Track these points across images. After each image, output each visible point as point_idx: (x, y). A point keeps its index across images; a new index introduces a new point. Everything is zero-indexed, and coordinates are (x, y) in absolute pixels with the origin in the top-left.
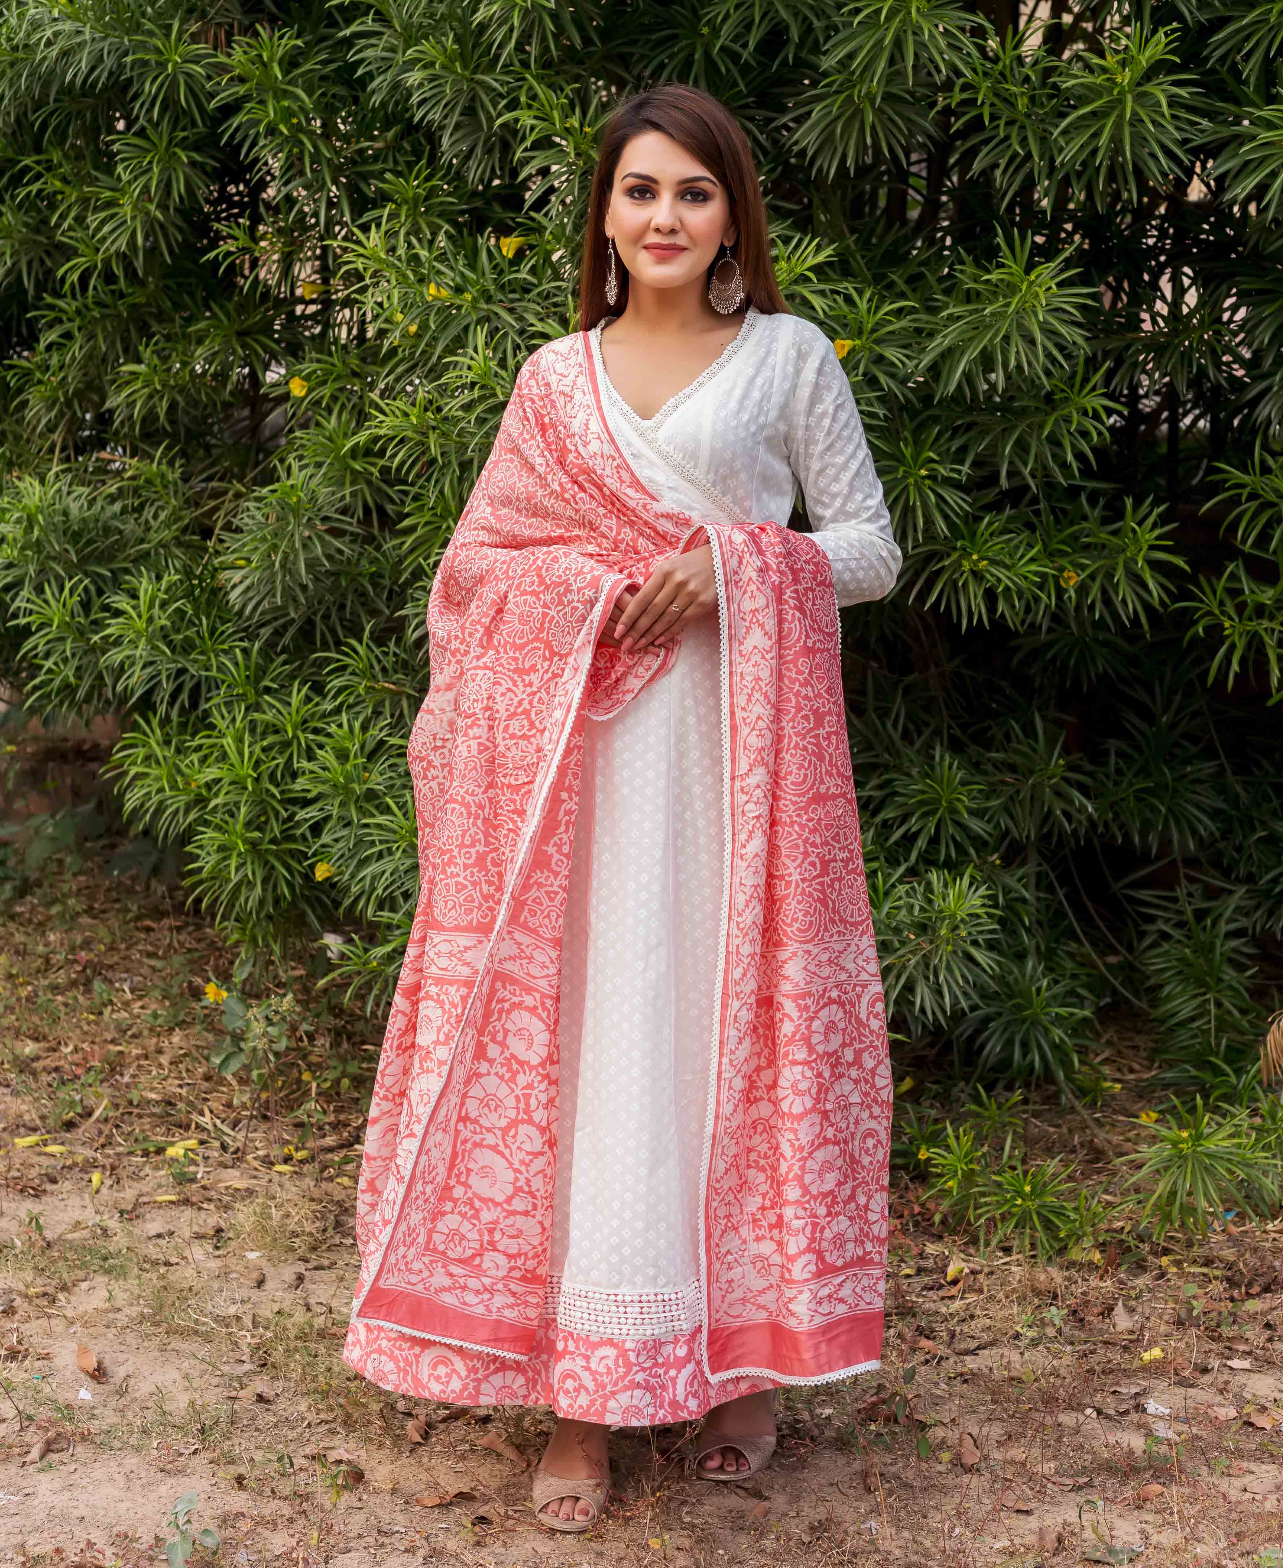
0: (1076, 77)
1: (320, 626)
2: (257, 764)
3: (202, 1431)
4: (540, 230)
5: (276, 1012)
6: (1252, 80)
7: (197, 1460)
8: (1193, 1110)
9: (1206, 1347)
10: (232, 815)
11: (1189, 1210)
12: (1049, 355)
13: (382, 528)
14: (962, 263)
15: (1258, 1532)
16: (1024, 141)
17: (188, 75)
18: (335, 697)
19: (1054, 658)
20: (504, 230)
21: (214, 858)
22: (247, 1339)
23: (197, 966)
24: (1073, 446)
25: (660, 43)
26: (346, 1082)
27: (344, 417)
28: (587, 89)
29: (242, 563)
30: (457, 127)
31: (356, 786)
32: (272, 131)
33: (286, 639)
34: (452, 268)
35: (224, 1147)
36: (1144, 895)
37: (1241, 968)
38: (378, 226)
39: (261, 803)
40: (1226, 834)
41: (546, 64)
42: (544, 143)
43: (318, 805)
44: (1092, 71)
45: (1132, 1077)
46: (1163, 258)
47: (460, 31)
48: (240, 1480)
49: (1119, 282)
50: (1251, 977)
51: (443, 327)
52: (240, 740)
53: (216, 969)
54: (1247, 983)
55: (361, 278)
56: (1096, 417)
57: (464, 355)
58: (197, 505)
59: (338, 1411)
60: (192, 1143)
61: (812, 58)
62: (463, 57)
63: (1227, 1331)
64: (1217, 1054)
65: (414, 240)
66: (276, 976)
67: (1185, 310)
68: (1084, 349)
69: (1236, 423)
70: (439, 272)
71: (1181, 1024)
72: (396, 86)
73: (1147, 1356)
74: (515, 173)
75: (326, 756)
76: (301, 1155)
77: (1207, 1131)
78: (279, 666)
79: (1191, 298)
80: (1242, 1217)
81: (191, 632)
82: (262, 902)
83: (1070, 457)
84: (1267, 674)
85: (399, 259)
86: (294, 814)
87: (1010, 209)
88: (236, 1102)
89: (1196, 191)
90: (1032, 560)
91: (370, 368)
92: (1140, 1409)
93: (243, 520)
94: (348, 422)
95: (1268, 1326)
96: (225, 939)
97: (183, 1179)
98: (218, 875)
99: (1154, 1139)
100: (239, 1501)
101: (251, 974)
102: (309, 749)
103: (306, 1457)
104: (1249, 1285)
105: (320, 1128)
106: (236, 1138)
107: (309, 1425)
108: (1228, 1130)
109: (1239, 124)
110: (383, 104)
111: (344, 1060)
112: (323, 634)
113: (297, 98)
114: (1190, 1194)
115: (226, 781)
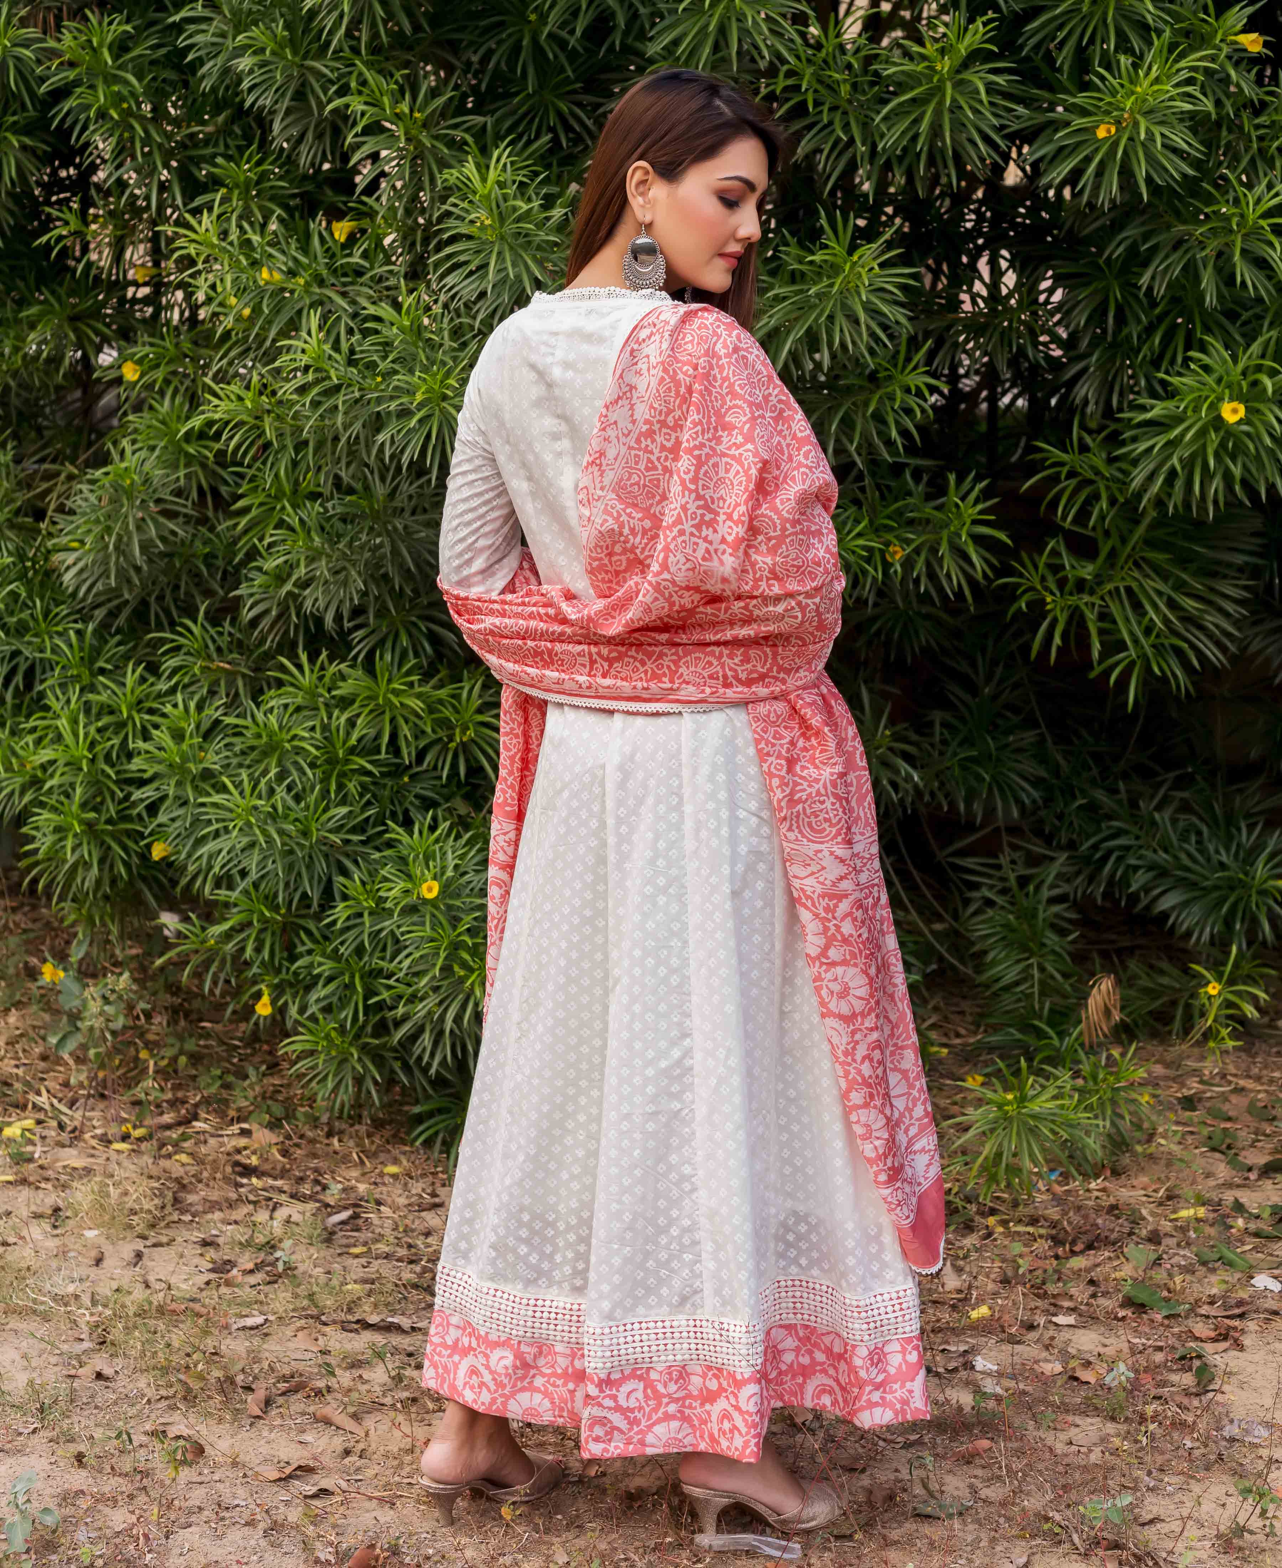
0: (895, 64)
1: (154, 607)
2: (92, 745)
3: (41, 1410)
4: (371, 214)
5: (113, 991)
6: (1066, 68)
7: (36, 1439)
8: (1017, 1073)
9: (1032, 1305)
10: (68, 796)
11: (1014, 1170)
12: (872, 335)
13: (216, 509)
14: (787, 244)
15: (1084, 1484)
16: (846, 127)
17: (18, 58)
18: (170, 678)
19: (878, 633)
20: (336, 214)
21: (49, 840)
22: (85, 1317)
23: (33, 946)
24: (897, 423)
25: (487, 30)
26: (183, 1060)
27: (177, 401)
28: (416, 75)
29: (75, 545)
30: (288, 112)
31: (191, 766)
32: (102, 115)
33: (121, 620)
34: (283, 252)
35: (61, 1127)
36: (969, 862)
37: (1062, 932)
38: (210, 210)
39: (96, 784)
40: (1048, 801)
41: (375, 49)
42: (374, 129)
43: (155, 785)
44: (912, 59)
45: (958, 1041)
46: (980, 241)
47: (289, 18)
48: (79, 1457)
49: (939, 264)
50: (1073, 942)
51: (277, 310)
52: (74, 722)
53: (52, 950)
54: (1070, 948)
55: (193, 262)
56: (919, 394)
57: (298, 338)
58: (29, 487)
59: (178, 1387)
60: (29, 1123)
61: (638, 45)
62: (293, 43)
63: (1052, 1288)
64: (1040, 1018)
65: (246, 226)
66: (113, 955)
67: (1004, 291)
68: (907, 328)
69: (1053, 402)
70: (270, 256)
71: (1007, 988)
72: (226, 71)
73: (974, 1314)
74: (345, 158)
75: (162, 736)
76: (139, 1132)
77: (1032, 1093)
78: (113, 647)
79: (1010, 279)
80: (1066, 1177)
81: (25, 615)
82: (98, 882)
83: (894, 434)
84: (1088, 647)
85: (231, 244)
86: (130, 794)
87: (832, 193)
88: (73, 1081)
89: (1012, 176)
90: (859, 535)
91: (203, 351)
92: (969, 1366)
93: (76, 502)
94: (182, 404)
95: (1092, 1282)
96: (62, 920)
97: (21, 1159)
98: (55, 856)
99: (980, 1102)
100: (79, 1479)
101: (87, 954)
102: (144, 729)
103: (146, 1433)
104: (1073, 1243)
105: (158, 1106)
106: (74, 1117)
107: (149, 1402)
108: (1051, 1091)
109: (1053, 110)
110: (214, 89)
111: (181, 1039)
112: (157, 615)
113: (127, 83)
114: (1015, 1155)
115: (61, 762)
